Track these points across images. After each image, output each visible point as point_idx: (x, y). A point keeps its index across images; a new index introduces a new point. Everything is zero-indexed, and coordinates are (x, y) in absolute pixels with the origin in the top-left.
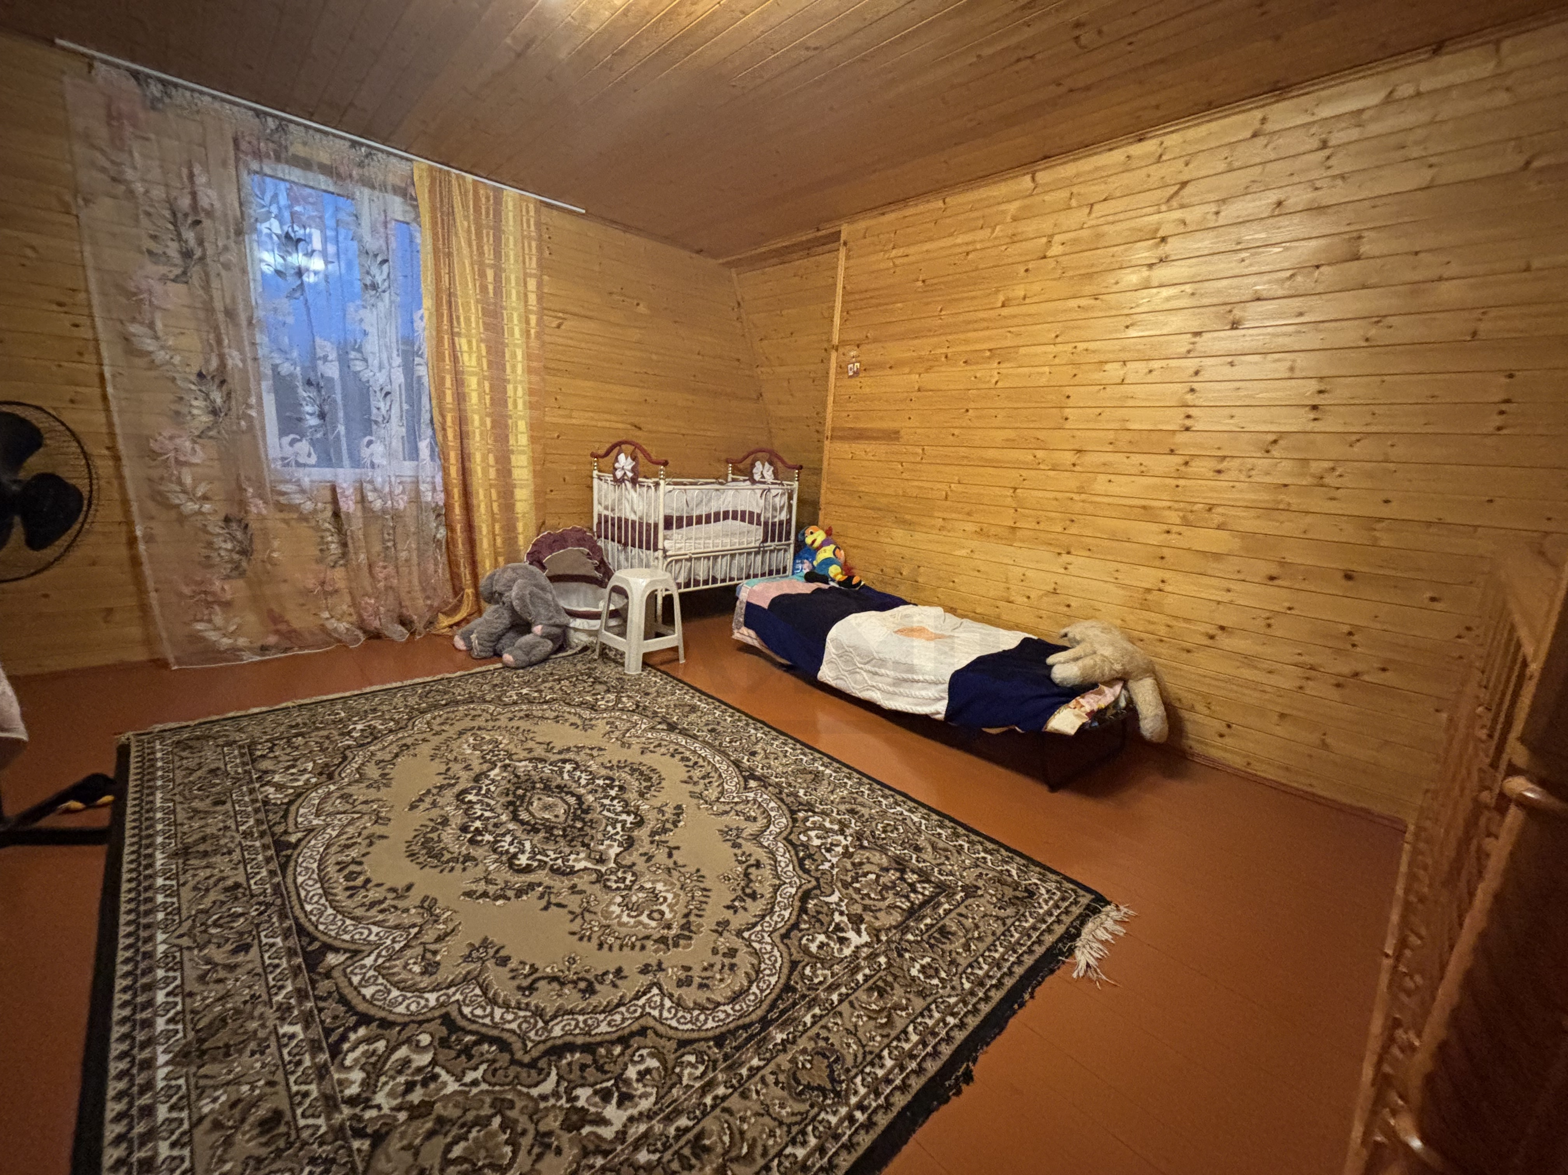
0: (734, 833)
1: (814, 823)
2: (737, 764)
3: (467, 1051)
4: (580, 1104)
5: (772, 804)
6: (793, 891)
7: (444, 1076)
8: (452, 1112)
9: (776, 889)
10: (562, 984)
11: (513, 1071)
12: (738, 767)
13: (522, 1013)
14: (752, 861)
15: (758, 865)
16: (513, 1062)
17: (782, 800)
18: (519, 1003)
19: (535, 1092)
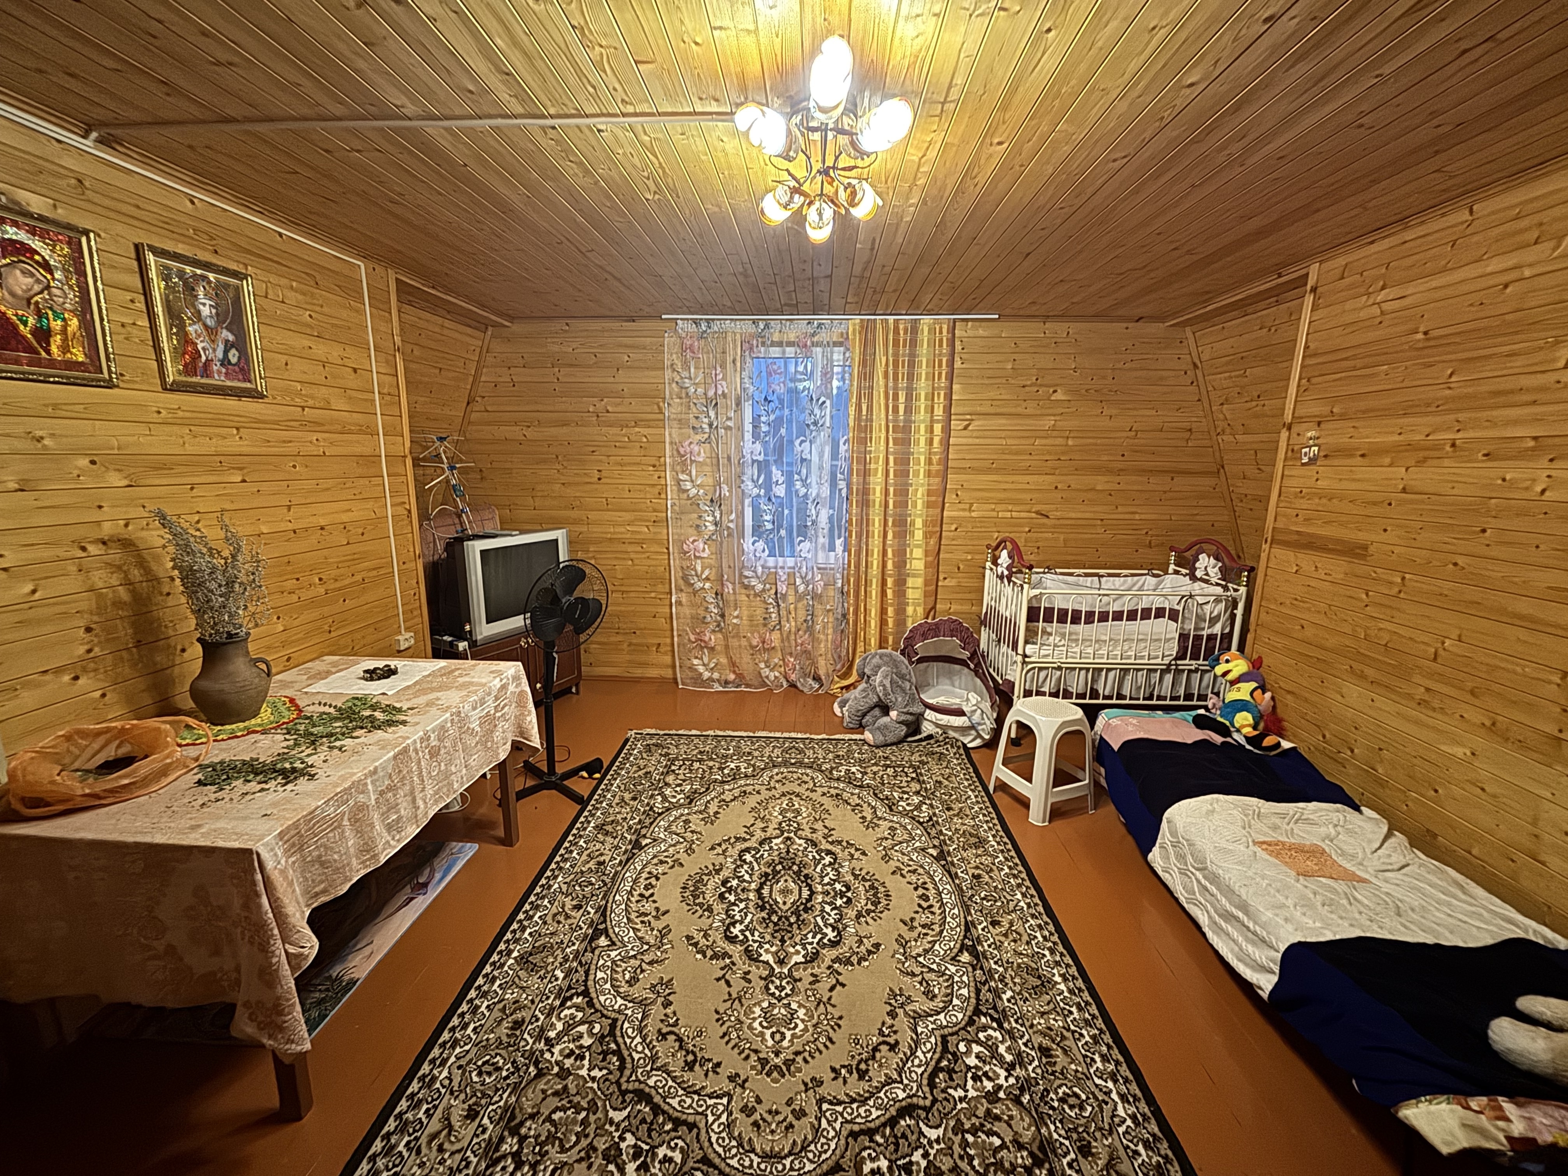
0: (901, 1000)
1: (988, 1038)
2: (968, 926)
3: (605, 1054)
4: (623, 1145)
5: (964, 992)
6: (901, 1095)
7: (586, 1062)
8: (572, 1089)
9: (889, 1081)
10: (681, 1047)
11: (614, 1088)
12: (967, 929)
13: (647, 1051)
14: (891, 1040)
15: (893, 1047)
16: (618, 1083)
17: (978, 991)
18: (651, 1042)
19: (611, 1113)
